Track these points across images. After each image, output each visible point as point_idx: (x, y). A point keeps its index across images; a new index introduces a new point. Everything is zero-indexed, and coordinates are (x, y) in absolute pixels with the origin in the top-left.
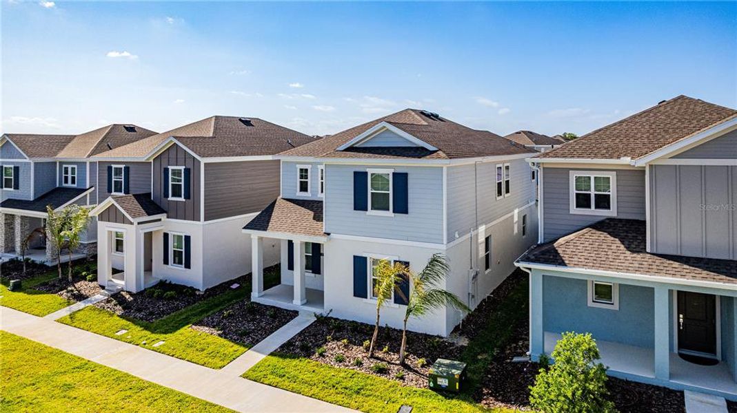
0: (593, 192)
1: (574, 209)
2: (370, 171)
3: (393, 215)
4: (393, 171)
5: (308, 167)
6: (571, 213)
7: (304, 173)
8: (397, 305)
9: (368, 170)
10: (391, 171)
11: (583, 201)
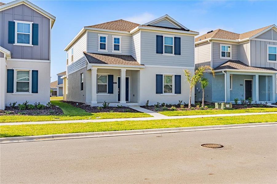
0: (226, 52)
1: (221, 57)
2: (164, 36)
3: (174, 55)
4: (174, 36)
5: (106, 36)
6: (220, 58)
7: (103, 39)
8: (176, 94)
9: (163, 35)
10: (173, 37)
11: (223, 54)
